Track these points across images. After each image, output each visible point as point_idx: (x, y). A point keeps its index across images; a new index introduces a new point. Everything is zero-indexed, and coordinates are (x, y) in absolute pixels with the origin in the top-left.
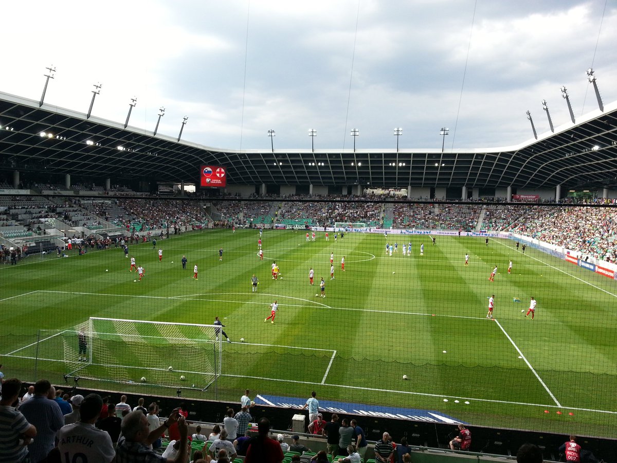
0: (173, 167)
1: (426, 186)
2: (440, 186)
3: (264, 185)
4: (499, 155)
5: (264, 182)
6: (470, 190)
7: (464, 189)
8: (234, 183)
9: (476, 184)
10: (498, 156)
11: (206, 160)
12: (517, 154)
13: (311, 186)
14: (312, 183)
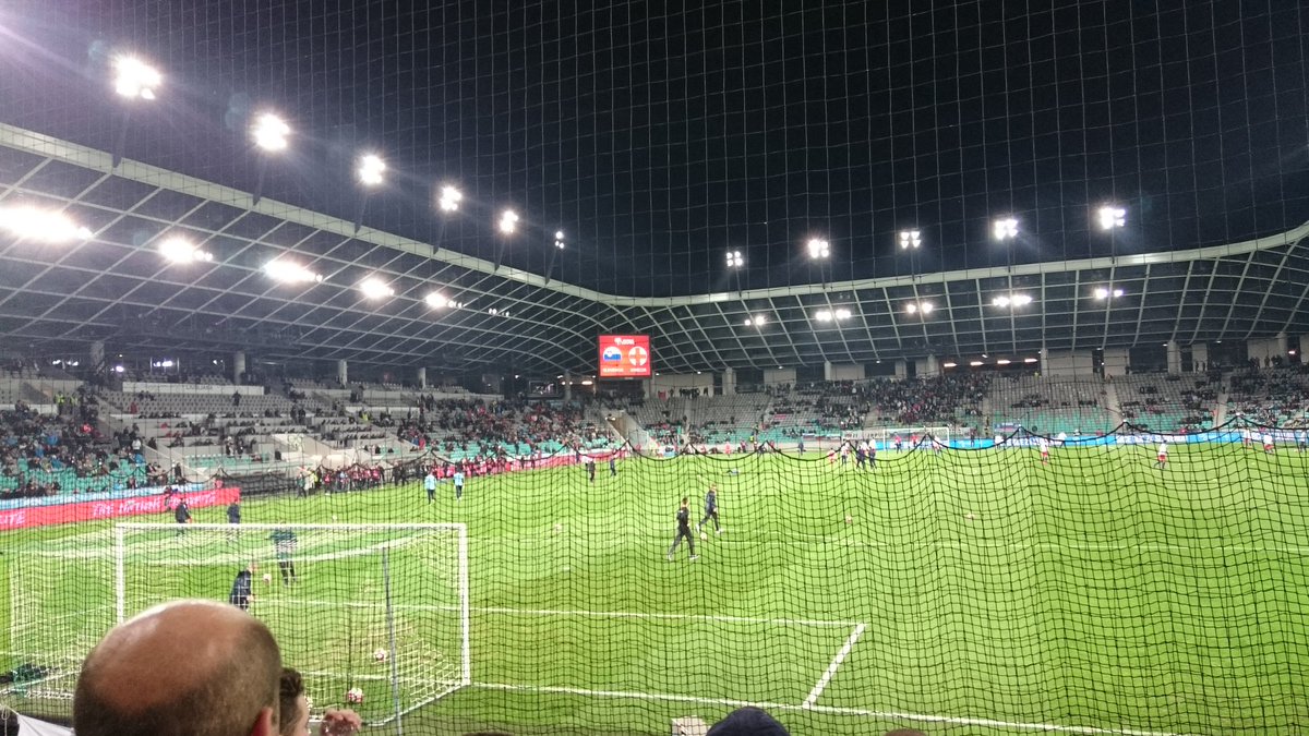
0: (546, 341)
1: (1083, 346)
2: (1114, 344)
3: (729, 370)
4: (1251, 257)
5: (730, 364)
6: (1185, 351)
7: (1171, 345)
8: (669, 371)
9: (1199, 333)
10: (1248, 263)
11: (608, 324)
12: (1296, 250)
13: (828, 365)
14: (829, 357)
